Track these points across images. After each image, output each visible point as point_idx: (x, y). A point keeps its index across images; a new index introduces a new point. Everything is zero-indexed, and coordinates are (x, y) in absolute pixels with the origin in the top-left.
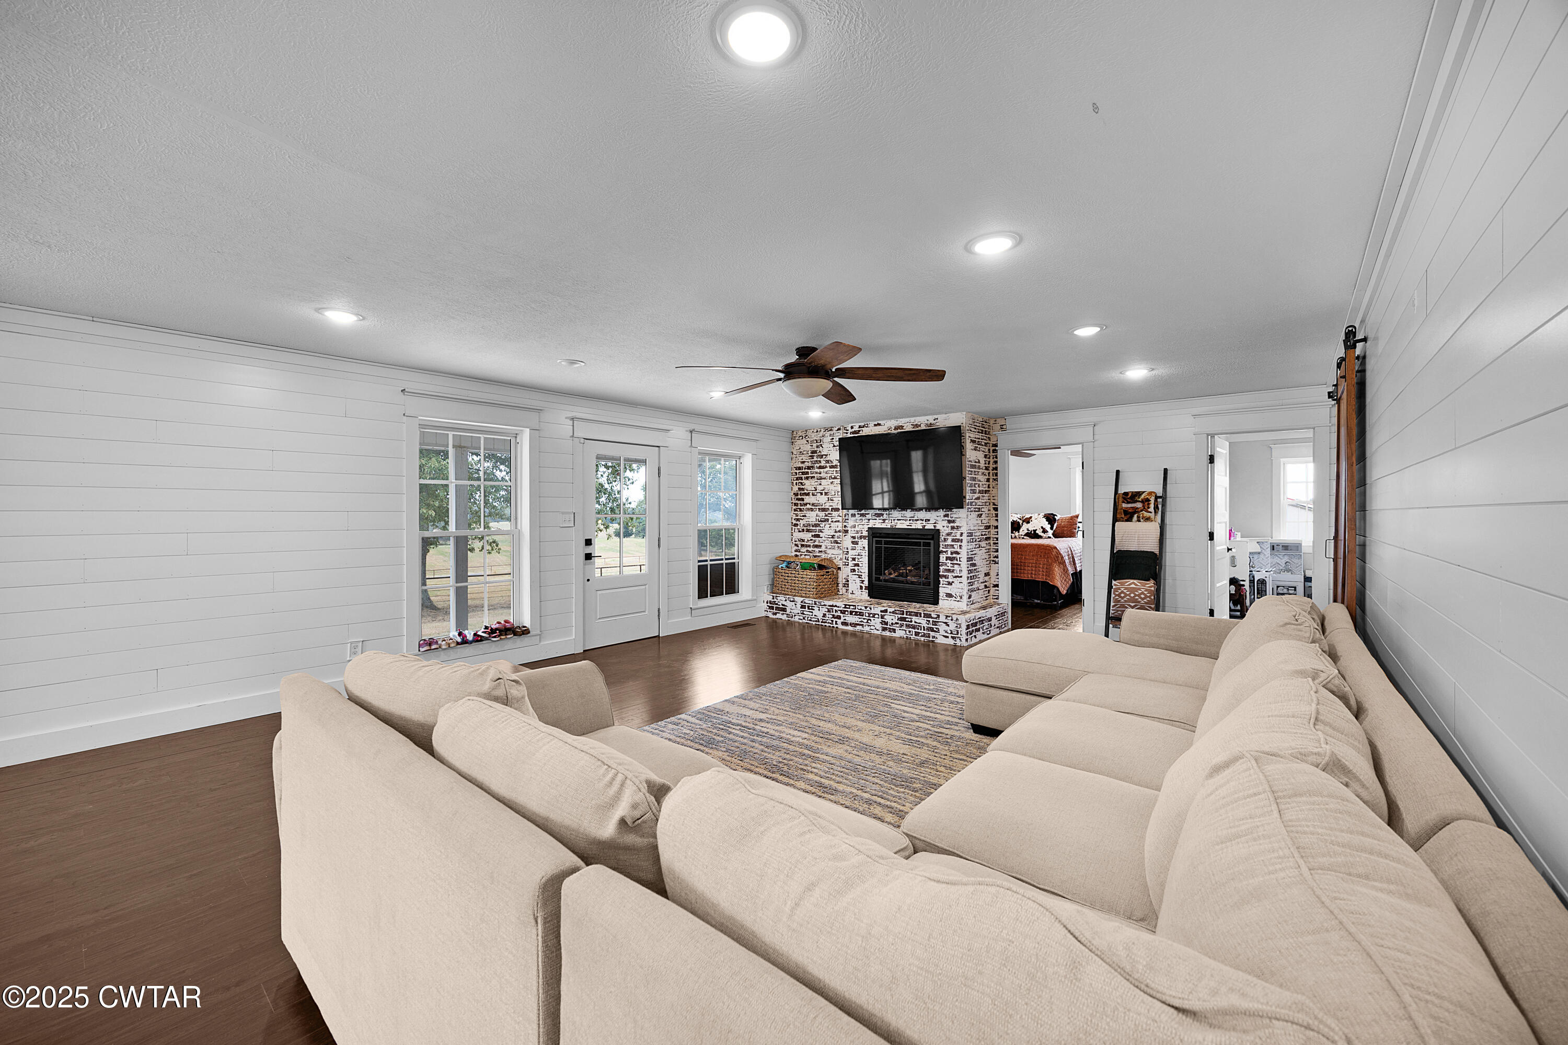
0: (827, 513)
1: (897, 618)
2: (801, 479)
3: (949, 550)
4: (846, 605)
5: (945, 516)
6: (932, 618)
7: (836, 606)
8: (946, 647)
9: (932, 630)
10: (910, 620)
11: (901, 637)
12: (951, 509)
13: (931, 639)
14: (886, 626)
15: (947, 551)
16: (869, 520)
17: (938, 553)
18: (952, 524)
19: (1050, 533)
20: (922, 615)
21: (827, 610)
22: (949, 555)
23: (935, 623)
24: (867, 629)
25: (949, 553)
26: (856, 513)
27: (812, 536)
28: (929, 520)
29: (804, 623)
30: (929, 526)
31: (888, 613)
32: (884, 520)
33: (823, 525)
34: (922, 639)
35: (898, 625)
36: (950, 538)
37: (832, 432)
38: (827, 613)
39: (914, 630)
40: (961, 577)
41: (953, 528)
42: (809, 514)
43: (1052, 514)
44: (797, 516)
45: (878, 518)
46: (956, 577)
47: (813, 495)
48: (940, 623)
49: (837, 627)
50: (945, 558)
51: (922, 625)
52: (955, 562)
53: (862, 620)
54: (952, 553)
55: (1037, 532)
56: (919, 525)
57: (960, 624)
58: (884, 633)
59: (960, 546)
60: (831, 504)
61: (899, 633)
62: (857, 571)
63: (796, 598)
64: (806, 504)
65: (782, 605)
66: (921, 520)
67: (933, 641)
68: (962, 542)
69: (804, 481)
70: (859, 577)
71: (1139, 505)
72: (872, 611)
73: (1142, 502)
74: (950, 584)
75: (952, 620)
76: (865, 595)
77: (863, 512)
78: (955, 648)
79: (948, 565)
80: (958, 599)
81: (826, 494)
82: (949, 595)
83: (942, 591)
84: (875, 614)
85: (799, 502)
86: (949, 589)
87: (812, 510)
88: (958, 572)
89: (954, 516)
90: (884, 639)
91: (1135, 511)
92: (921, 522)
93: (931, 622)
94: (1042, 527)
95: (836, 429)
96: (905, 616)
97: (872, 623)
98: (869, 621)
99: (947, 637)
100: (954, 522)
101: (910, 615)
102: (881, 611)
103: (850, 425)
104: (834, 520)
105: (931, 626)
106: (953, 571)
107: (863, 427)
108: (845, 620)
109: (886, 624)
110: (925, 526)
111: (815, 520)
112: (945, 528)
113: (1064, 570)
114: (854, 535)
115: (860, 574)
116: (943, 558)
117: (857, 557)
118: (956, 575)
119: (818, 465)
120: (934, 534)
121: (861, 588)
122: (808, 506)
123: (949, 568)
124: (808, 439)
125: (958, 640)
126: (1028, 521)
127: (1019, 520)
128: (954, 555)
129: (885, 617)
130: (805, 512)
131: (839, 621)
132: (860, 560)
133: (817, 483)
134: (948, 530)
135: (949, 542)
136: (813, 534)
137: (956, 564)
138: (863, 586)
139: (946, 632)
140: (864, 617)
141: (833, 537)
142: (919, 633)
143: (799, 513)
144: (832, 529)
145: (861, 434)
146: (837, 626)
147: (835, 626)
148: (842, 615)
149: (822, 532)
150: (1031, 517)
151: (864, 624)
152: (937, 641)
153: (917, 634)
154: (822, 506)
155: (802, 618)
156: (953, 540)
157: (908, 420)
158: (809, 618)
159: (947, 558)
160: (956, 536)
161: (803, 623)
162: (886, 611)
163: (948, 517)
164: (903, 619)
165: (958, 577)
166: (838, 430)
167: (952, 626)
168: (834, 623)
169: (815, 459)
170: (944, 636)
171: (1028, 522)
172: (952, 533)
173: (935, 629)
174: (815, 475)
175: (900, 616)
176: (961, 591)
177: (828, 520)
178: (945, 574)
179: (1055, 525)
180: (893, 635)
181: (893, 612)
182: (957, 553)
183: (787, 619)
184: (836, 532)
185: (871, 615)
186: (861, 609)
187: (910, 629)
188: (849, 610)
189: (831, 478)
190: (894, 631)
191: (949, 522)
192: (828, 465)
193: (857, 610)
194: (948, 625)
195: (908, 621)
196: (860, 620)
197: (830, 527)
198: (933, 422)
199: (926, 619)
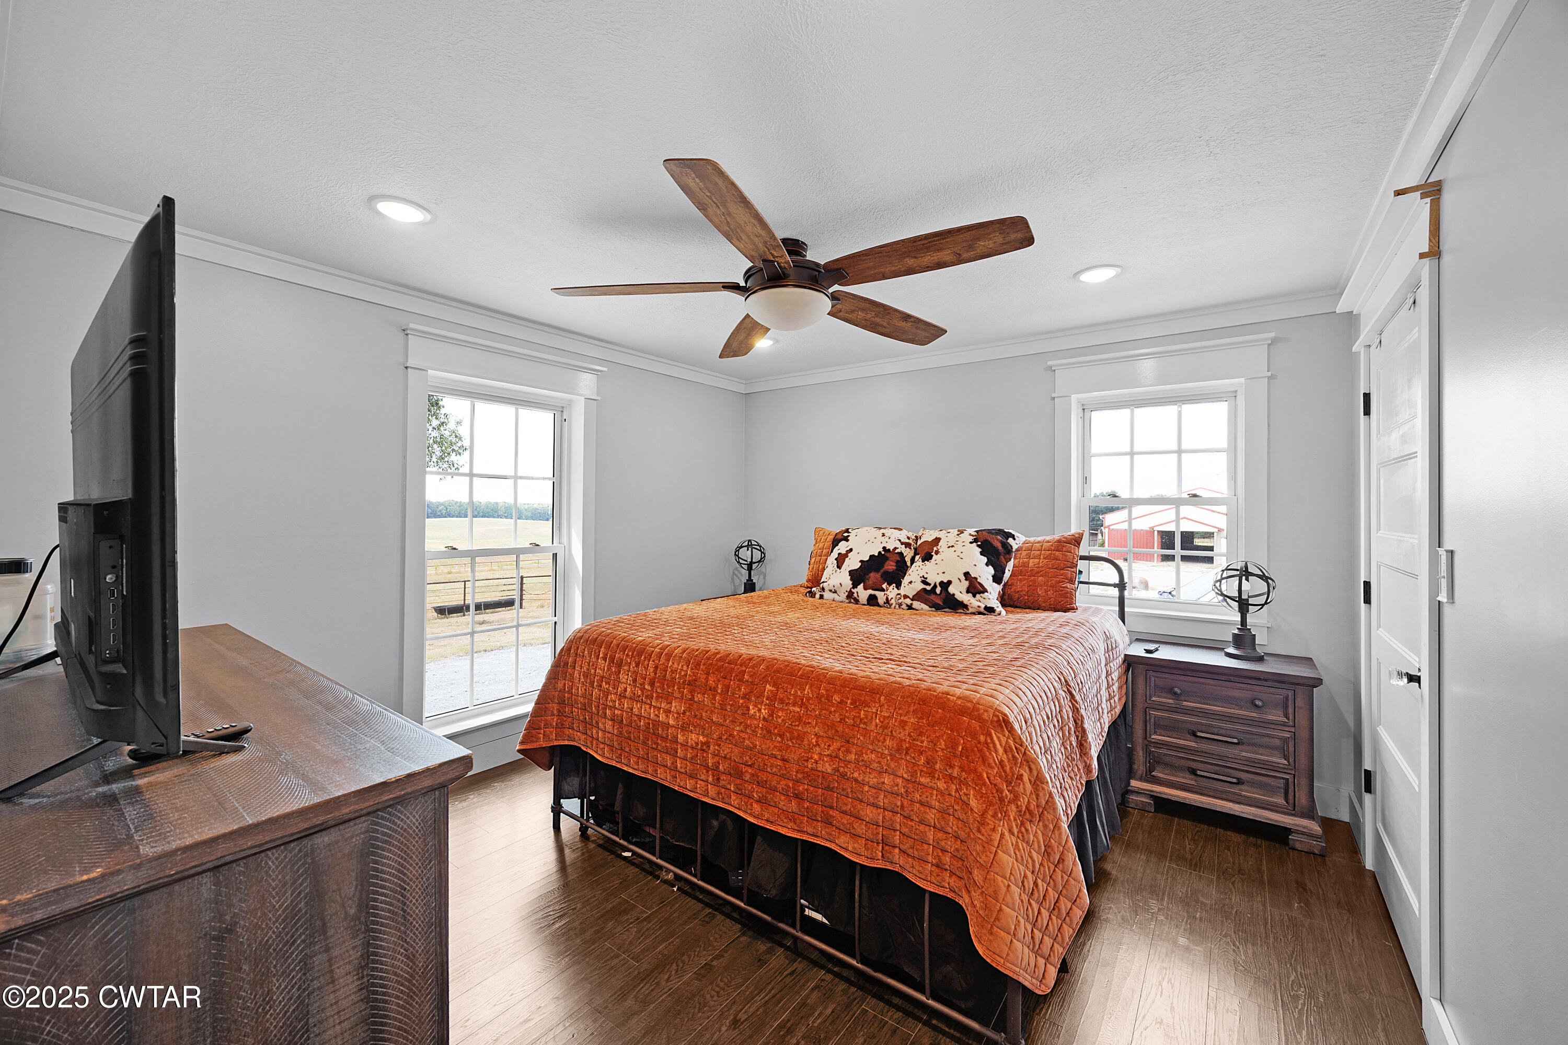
19: (994, 591)
43: (1001, 532)
55: (951, 589)
94: (967, 574)
113: (1047, 853)
126: (927, 552)
127: (902, 549)
150: (938, 540)
171: (927, 557)
179: (1010, 566)
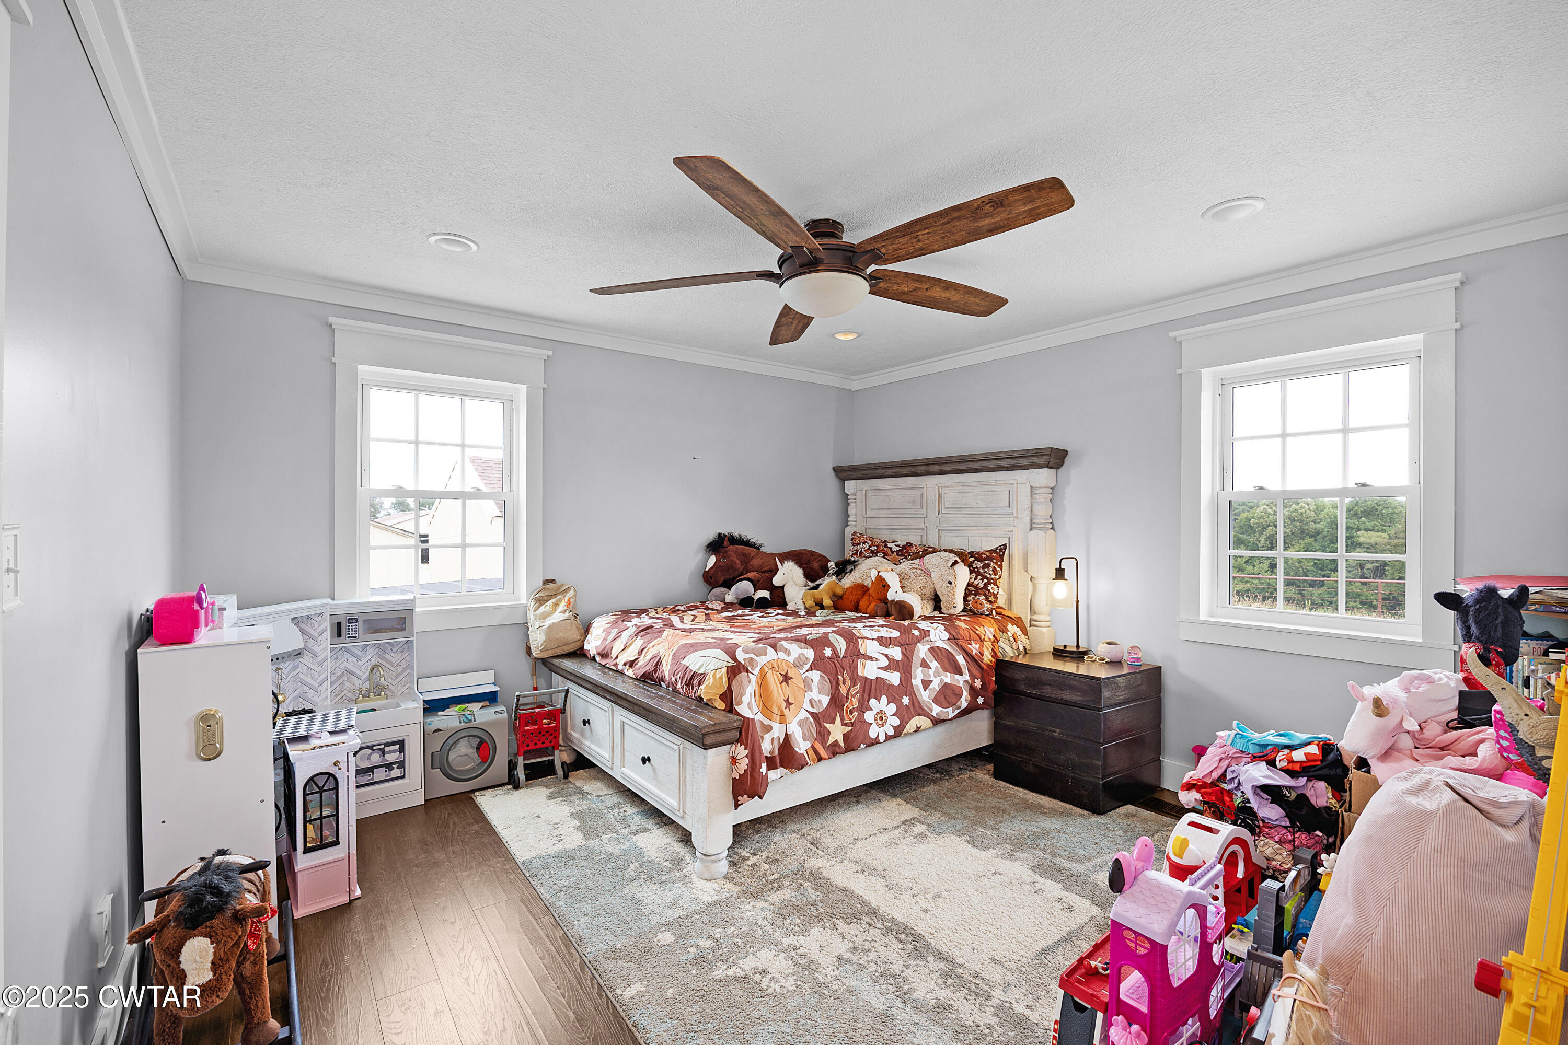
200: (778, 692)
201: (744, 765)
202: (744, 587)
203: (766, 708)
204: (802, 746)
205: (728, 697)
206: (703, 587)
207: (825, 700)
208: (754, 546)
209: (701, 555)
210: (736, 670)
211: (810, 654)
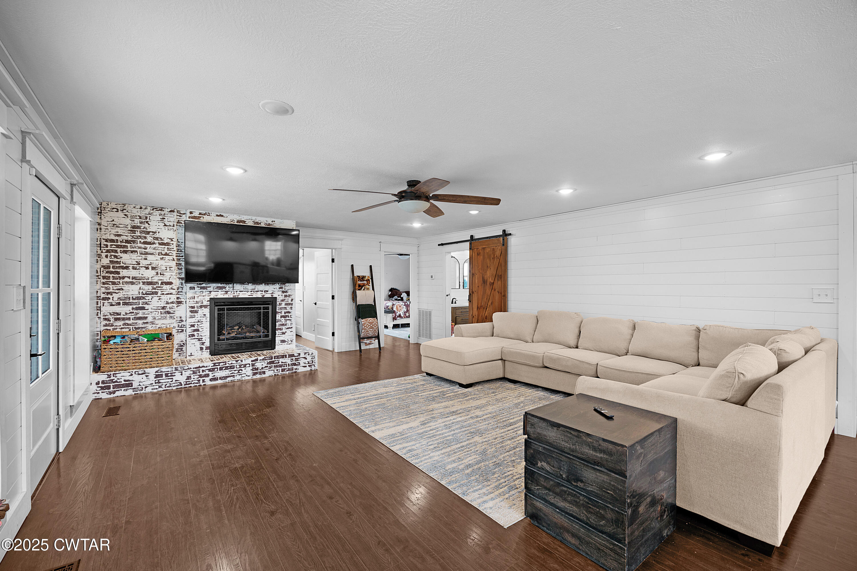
0: (155, 286)
1: (266, 363)
2: (116, 252)
3: (283, 311)
4: (215, 364)
5: (280, 288)
6: (295, 356)
7: (203, 367)
8: (305, 374)
9: (295, 364)
10: (277, 362)
11: (270, 376)
12: (284, 284)
13: (294, 371)
14: (256, 371)
15: (281, 312)
16: (210, 292)
17: (275, 313)
18: (285, 294)
20: (287, 356)
21: (192, 372)
22: (283, 314)
23: (297, 360)
24: (238, 377)
25: (283, 313)
26: (196, 286)
27: (133, 309)
28: (267, 291)
29: (161, 391)
30: (268, 295)
31: (259, 361)
32: (227, 292)
33: (150, 298)
34: (287, 372)
35: (267, 368)
36: (284, 303)
37: (163, 213)
38: (192, 375)
39: (280, 368)
40: (292, 328)
41: (286, 296)
42: (126, 287)
44: (109, 289)
45: (220, 291)
46: (288, 328)
47: (134, 268)
48: (300, 359)
49: (205, 385)
50: (280, 317)
51: (287, 363)
52: (288, 318)
53: (233, 372)
54: (285, 313)
56: (259, 295)
57: (314, 356)
58: (255, 377)
59: (291, 307)
60: (162, 278)
61: (269, 373)
62: (196, 335)
63: (147, 370)
64: (123, 278)
65: (125, 381)
66: (261, 291)
67: (295, 372)
68: (292, 305)
69: (119, 254)
70: (199, 340)
71: (365, 282)
72: (244, 363)
73: (366, 281)
74: (284, 333)
75: (309, 355)
76: (206, 354)
77: (204, 285)
78: (311, 373)
79: (282, 321)
80: (290, 342)
81: (153, 268)
82: (283, 341)
83: (278, 339)
84: (246, 364)
85: (111, 275)
86: (283, 337)
87: (132, 283)
88: (290, 325)
89: (287, 288)
90: (254, 382)
91: (364, 285)
92: (261, 292)
93: (294, 360)
95: (169, 210)
96: (273, 360)
97: (244, 371)
98: (240, 371)
99: (306, 366)
100: (286, 292)
101: (277, 358)
102: (252, 361)
103: (189, 211)
104: (165, 293)
105: (294, 362)
106: (286, 325)
107: (205, 214)
108: (214, 376)
109: (257, 369)
110: (264, 295)
111: (137, 293)
112: (280, 296)
114: (193, 305)
115: (200, 337)
116: (278, 317)
117: (196, 324)
118: (288, 327)
119: (142, 241)
120: (273, 301)
121: (202, 349)
122: (126, 280)
123: (283, 323)
124: (127, 213)
125: (313, 367)
128: (287, 314)
129: (256, 365)
130: (121, 285)
131: (207, 379)
132: (200, 326)
133: (141, 258)
134: (282, 298)
135: (283, 305)
136: (134, 307)
137: (288, 320)
138: (204, 347)
139: (305, 363)
140: (235, 369)
141: (163, 308)
142: (285, 369)
143: (111, 286)
144: (163, 301)
145: (202, 220)
146: (204, 383)
147: (202, 384)
148: (210, 373)
149: (148, 304)
151: (235, 375)
152: (298, 371)
153: (283, 370)
154: (148, 279)
155: (157, 387)
156: (286, 304)
157: (250, 217)
158: (168, 385)
159: (281, 317)
160: (288, 301)
161: (158, 391)
162: (257, 360)
163: (282, 289)
164: (273, 362)
165: (289, 328)
166: (170, 211)
167: (309, 358)
168: (201, 381)
169: (138, 234)
170: (303, 366)
172: (285, 299)
173: (297, 364)
174: (138, 250)
175: (269, 361)
176: (292, 337)
177: (156, 293)
178: (280, 327)
180: (263, 376)
181: (263, 360)
182: (289, 312)
183: (133, 393)
184: (167, 303)
185: (242, 366)
186: (232, 363)
187: (278, 368)
188: (218, 367)
189: (160, 254)
190: (264, 373)
191: (283, 292)
192: (156, 242)
193: (227, 365)
194: (306, 359)
195: (276, 363)
196: (231, 372)
197: (159, 299)
198: (271, 223)
199: (290, 358)
200: (399, 308)
201: (394, 316)
202: (396, 297)
203: (397, 310)
204: (402, 315)
205: (392, 308)
206: (388, 298)
207: (406, 310)
208: (398, 290)
209: (388, 292)
210: (393, 305)
211: (404, 304)
